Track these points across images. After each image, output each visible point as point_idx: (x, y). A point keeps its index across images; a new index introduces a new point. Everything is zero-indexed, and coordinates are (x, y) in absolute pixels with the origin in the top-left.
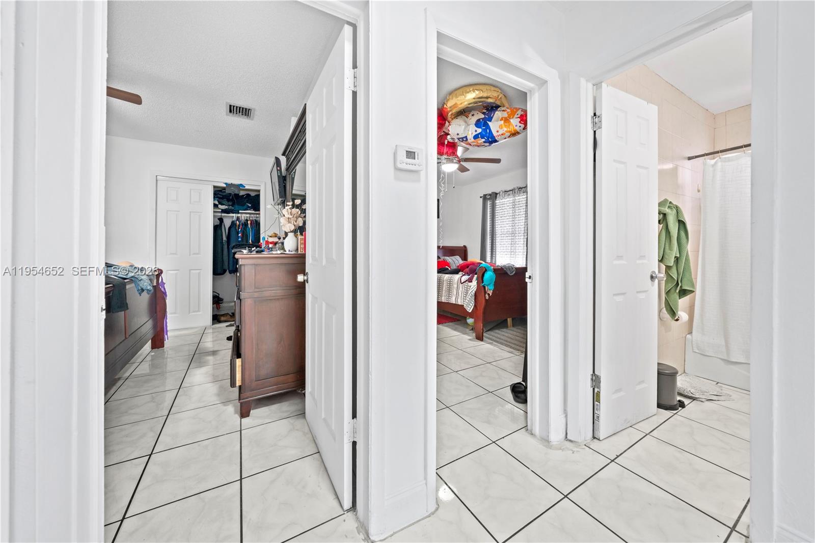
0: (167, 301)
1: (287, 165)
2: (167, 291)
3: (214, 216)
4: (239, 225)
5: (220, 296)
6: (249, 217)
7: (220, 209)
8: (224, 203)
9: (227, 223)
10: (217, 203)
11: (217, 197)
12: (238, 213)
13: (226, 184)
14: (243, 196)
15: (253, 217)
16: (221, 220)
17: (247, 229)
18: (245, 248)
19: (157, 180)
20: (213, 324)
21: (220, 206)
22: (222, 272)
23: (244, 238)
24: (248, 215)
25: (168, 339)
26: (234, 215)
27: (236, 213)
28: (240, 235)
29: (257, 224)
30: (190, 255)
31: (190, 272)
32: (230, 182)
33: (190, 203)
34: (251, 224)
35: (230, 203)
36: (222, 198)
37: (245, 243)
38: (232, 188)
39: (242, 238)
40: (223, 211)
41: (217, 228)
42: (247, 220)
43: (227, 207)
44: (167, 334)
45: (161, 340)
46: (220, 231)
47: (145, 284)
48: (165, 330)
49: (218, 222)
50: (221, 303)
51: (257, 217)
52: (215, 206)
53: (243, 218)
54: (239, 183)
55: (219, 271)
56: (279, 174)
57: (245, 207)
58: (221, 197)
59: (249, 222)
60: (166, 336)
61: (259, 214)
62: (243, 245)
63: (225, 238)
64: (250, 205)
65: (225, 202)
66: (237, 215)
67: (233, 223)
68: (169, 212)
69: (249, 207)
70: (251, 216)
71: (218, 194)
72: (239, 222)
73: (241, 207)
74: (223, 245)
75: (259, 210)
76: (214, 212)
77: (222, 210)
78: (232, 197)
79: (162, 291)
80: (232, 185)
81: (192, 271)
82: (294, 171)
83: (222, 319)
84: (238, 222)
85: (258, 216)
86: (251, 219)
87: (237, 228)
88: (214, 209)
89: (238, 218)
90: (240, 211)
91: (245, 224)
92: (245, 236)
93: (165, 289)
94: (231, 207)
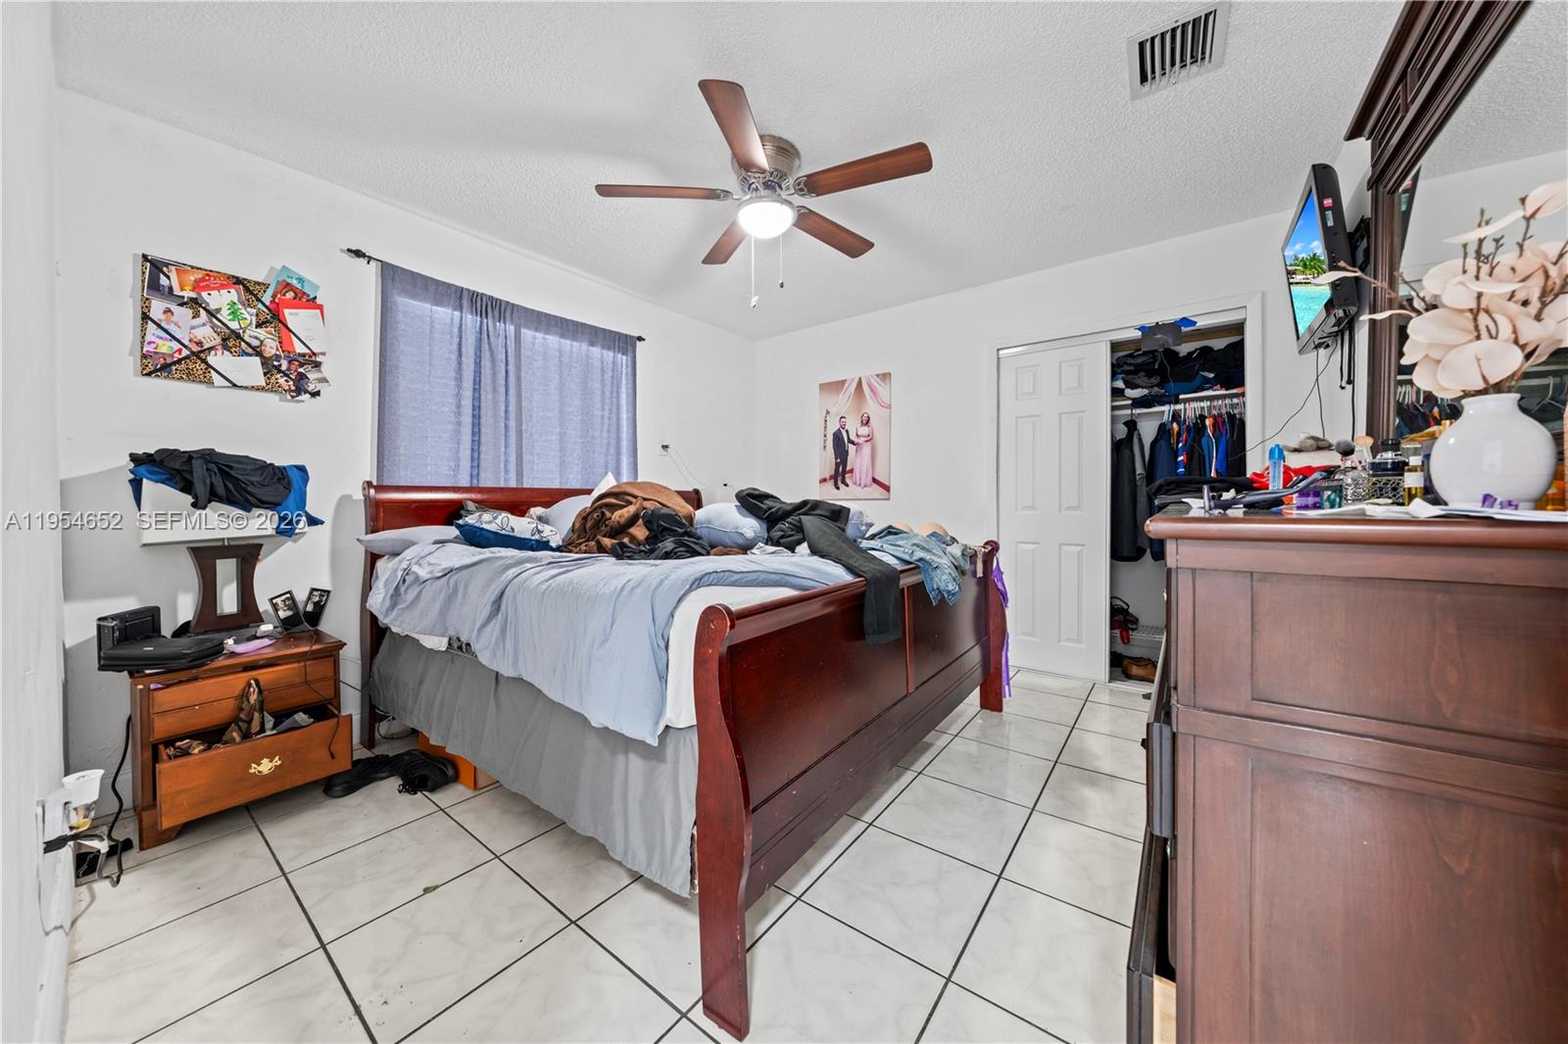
0: (1008, 612)
1: (1374, 166)
2: (1008, 590)
3: (1114, 420)
4: (1179, 434)
5: (1130, 610)
6: (1210, 408)
7: (1129, 398)
8: (1139, 381)
9: (1148, 430)
10: (1120, 384)
11: (1123, 372)
12: (1177, 401)
13: (1141, 329)
14: (1190, 354)
15: (1222, 406)
16: (1131, 425)
17: (1204, 441)
18: (1198, 493)
19: (998, 359)
20: (1112, 679)
21: (1129, 392)
22: (1134, 555)
23: (1195, 466)
24: (1205, 404)
25: (1010, 695)
26: (1166, 408)
27: (1170, 403)
28: (1180, 458)
29: (1234, 428)
30: (1060, 511)
31: (1060, 549)
32: (1150, 320)
33: (1060, 394)
34: (1215, 425)
35: (1155, 380)
36: (1135, 372)
37: (1196, 477)
38: (1158, 336)
39: (1188, 465)
40: (1138, 403)
41: (1121, 449)
42: (1202, 417)
43: (1145, 391)
44: (1008, 684)
45: (996, 694)
46: (1127, 452)
47: (944, 577)
48: (1004, 675)
49: (1122, 432)
50: (1133, 630)
51: (1233, 406)
52: (1116, 393)
53: (1190, 414)
54: (1178, 317)
55: (1126, 551)
56: (1330, 223)
57: (1197, 382)
58: (1132, 368)
59: (1208, 422)
60: (1006, 687)
61: (1243, 395)
62: (1189, 482)
63: (1139, 469)
64: (1212, 375)
65: (1141, 379)
66: (1173, 407)
67: (1163, 430)
68: (1019, 420)
69: (1207, 380)
70: (1215, 403)
71: (1125, 363)
72: (1179, 424)
73: (1181, 385)
74: (1136, 486)
75: (1241, 383)
76: (1114, 408)
77: (1133, 400)
78: (1161, 363)
79: (998, 589)
80: (1158, 327)
81: (1064, 547)
82: (1408, 182)
83: (1135, 670)
84: (1175, 425)
85: (1235, 401)
86: (1215, 412)
87: (1173, 441)
88: (1112, 401)
89: (1176, 416)
90: (1181, 397)
91: (1198, 427)
92: (1197, 459)
93: (1004, 587)
94: (1156, 389)
